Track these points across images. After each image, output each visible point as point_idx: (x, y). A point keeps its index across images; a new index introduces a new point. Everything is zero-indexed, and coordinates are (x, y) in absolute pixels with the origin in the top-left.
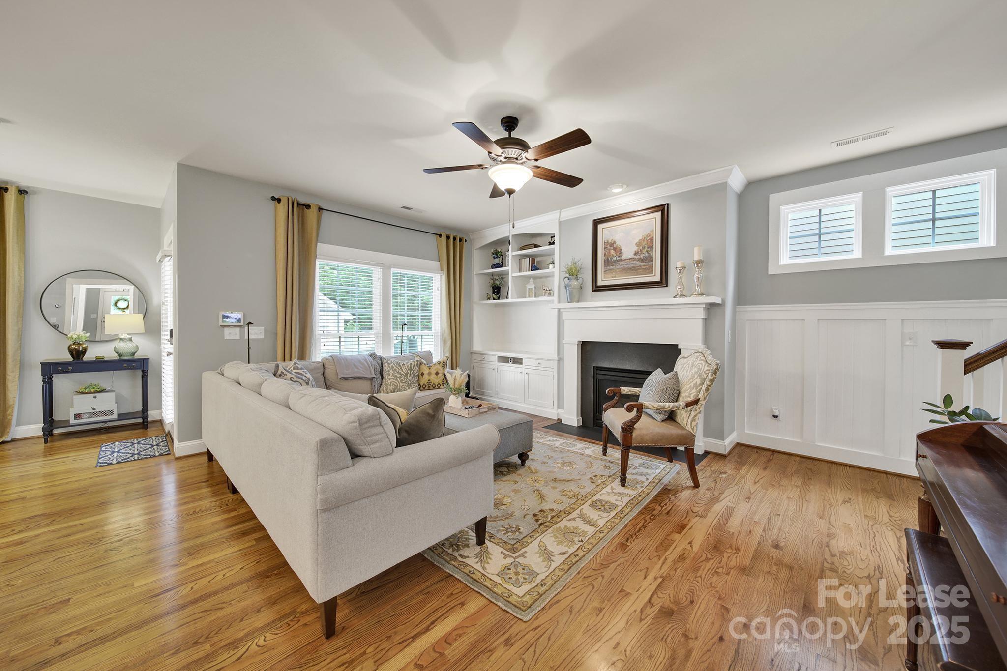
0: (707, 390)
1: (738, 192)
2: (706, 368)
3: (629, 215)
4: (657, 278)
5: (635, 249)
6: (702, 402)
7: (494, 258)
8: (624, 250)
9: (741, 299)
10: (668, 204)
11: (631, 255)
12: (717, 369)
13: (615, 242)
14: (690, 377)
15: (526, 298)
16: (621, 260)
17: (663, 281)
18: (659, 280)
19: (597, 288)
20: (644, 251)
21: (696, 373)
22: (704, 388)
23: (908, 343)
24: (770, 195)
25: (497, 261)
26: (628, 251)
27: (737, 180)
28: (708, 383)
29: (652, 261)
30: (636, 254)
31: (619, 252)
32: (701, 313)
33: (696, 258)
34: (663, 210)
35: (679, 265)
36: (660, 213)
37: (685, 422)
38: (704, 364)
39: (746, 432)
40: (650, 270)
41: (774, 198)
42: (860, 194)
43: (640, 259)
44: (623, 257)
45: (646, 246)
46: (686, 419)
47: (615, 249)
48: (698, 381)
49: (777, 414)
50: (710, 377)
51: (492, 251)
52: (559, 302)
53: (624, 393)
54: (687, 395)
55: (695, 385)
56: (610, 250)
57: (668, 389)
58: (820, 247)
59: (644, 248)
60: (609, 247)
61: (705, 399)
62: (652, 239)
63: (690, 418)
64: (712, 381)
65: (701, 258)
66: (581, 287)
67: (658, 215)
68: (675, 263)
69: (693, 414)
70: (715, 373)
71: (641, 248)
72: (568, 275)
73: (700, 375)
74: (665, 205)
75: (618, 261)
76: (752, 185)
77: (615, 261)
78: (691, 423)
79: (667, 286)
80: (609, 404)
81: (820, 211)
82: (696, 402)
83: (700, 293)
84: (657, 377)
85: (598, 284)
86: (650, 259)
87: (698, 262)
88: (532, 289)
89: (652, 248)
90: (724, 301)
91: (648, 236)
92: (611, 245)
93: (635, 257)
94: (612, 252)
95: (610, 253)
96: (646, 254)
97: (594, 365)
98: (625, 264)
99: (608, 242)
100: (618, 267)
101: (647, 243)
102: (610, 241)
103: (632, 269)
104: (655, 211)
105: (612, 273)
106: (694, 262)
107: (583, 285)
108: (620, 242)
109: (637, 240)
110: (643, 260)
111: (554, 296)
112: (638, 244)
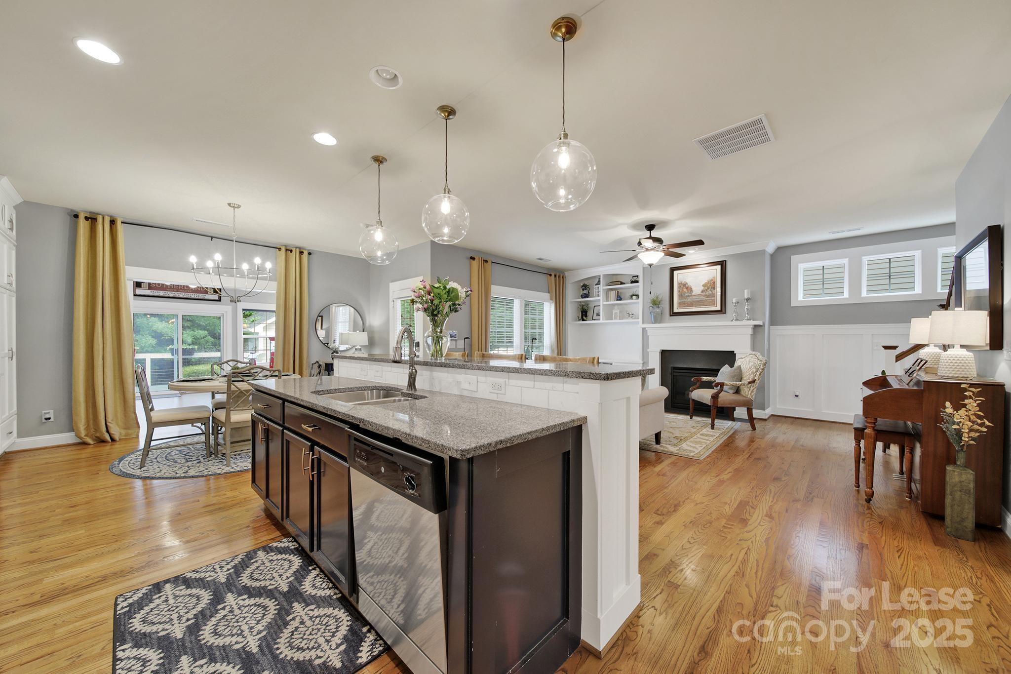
0: (760, 374)
1: (771, 253)
2: (759, 362)
3: (695, 266)
4: (719, 308)
5: (702, 288)
6: (757, 382)
7: (583, 290)
8: (694, 289)
9: (773, 322)
10: (725, 261)
11: (699, 292)
12: (766, 363)
13: (687, 283)
14: (748, 368)
15: (612, 319)
16: (691, 296)
17: (722, 311)
18: (720, 309)
19: (673, 314)
20: (708, 290)
21: (752, 365)
22: (758, 373)
23: (875, 348)
24: (792, 256)
25: (585, 292)
26: (697, 289)
27: (770, 249)
28: (761, 371)
29: (715, 297)
30: (702, 291)
31: (690, 289)
32: (750, 331)
33: (746, 297)
34: (723, 264)
35: (734, 300)
36: (720, 266)
37: (747, 394)
38: (757, 360)
39: (778, 407)
40: (713, 303)
41: (794, 258)
42: (847, 259)
43: (705, 296)
44: (693, 294)
45: (710, 287)
46: (747, 392)
47: (687, 288)
48: (754, 370)
49: (797, 394)
50: (762, 367)
51: (582, 285)
52: (643, 323)
53: (704, 380)
54: (747, 378)
55: (752, 373)
56: (683, 288)
57: (735, 376)
58: (823, 289)
59: (708, 288)
60: (682, 287)
61: (759, 379)
62: (714, 283)
63: (750, 391)
64: (763, 369)
65: (750, 297)
66: (662, 313)
67: (719, 267)
68: (731, 299)
69: (752, 388)
70: (765, 365)
71: (706, 288)
72: (651, 305)
73: (755, 367)
74: (723, 261)
75: (689, 296)
76: (779, 249)
77: (687, 296)
78: (751, 394)
79: (725, 313)
80: (694, 387)
81: (823, 267)
82: (754, 381)
83: (749, 318)
84: (726, 369)
85: (675, 311)
86: (713, 295)
87: (748, 300)
88: (617, 313)
89: (714, 288)
90: (764, 323)
91: (712, 280)
92: (684, 286)
93: (702, 294)
94: (685, 290)
95: (683, 290)
96: (710, 292)
97: (672, 366)
98: (694, 298)
99: (681, 283)
100: (689, 300)
101: (711, 285)
102: (683, 283)
103: (698, 301)
104: (716, 265)
105: (685, 304)
106: (744, 299)
107: (658, 312)
108: (692, 283)
109: (703, 283)
110: (708, 296)
111: (639, 319)
112: (704, 285)
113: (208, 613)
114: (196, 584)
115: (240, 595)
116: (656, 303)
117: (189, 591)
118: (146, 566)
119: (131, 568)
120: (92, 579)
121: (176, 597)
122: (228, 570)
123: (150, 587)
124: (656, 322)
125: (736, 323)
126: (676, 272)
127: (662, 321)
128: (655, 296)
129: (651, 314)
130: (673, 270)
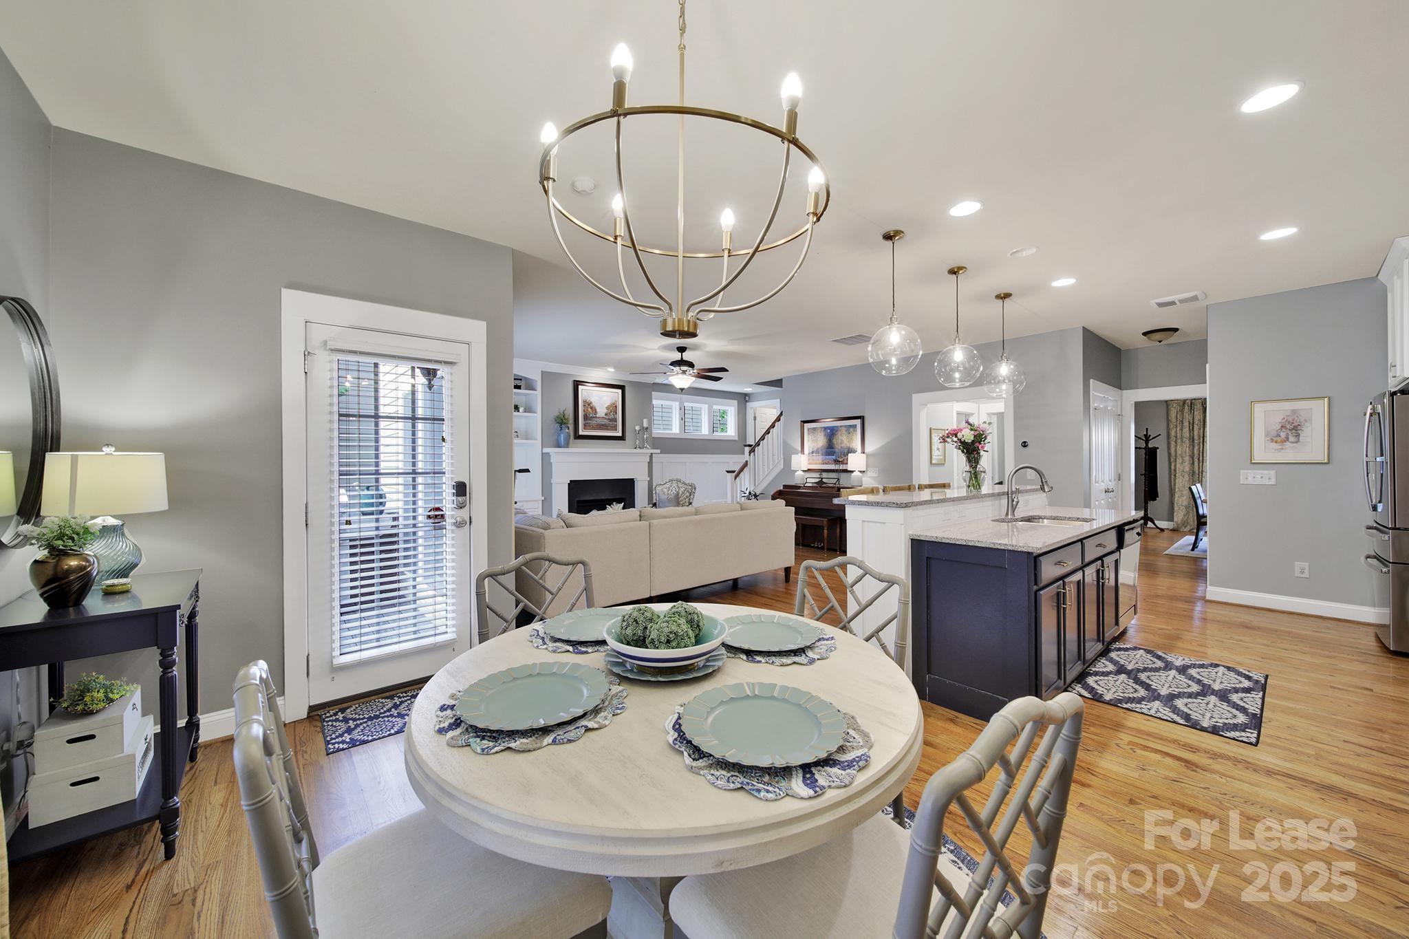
4: (620, 434)
5: (605, 411)
8: (598, 410)
10: (625, 385)
11: (603, 415)
13: (591, 403)
16: (596, 417)
19: (578, 437)
20: (611, 414)
26: (601, 412)
29: (617, 422)
30: (606, 414)
31: (595, 410)
32: (647, 459)
33: (645, 426)
40: (615, 428)
43: (609, 419)
44: (598, 416)
45: (613, 411)
47: (591, 408)
52: (542, 446)
56: (587, 407)
59: (611, 412)
62: (616, 407)
68: (631, 425)
71: (609, 411)
74: (623, 386)
75: (594, 417)
77: (592, 417)
79: (626, 440)
83: (647, 446)
86: (615, 420)
89: (616, 412)
91: (614, 404)
92: (588, 404)
93: (605, 417)
94: (590, 410)
95: (588, 410)
96: (613, 416)
97: (577, 499)
98: (600, 421)
99: (586, 401)
100: (593, 422)
101: (612, 408)
103: (602, 425)
104: (618, 388)
105: (590, 426)
106: (643, 428)
107: (568, 433)
108: (595, 403)
109: (606, 406)
110: (611, 420)
111: (536, 439)
112: (608, 408)
113: (1186, 695)
114: (1180, 713)
115: (1155, 690)
116: (561, 421)
117: (1190, 712)
118: (1219, 756)
119: (1235, 765)
120: (1286, 782)
121: (1203, 715)
122: (1146, 705)
123: (1221, 733)
124: (559, 446)
125: (638, 450)
126: (580, 387)
127: (567, 446)
128: (562, 413)
129: (559, 435)
130: (577, 384)
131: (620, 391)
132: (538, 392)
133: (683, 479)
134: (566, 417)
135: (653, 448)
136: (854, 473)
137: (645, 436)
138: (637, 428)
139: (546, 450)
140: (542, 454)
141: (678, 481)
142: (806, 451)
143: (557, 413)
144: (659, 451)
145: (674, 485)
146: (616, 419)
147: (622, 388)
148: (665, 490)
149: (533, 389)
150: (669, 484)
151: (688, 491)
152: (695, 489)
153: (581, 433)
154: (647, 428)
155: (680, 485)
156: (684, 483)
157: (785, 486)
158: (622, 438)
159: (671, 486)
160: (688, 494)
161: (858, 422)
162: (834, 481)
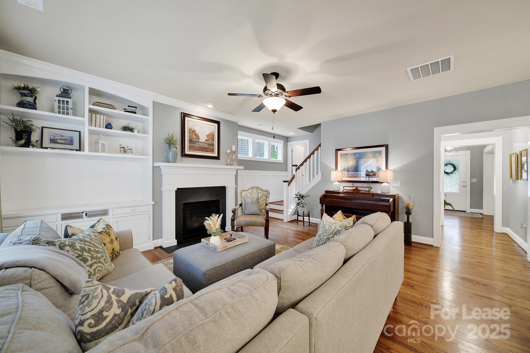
3: (203, 119)
4: (216, 155)
5: (206, 138)
8: (200, 137)
10: (220, 122)
11: (204, 141)
13: (195, 131)
16: (199, 142)
19: (184, 155)
26: (203, 138)
29: (214, 146)
30: (206, 140)
31: (198, 137)
32: (235, 173)
40: (213, 150)
43: (208, 144)
44: (200, 141)
47: (195, 135)
58: (242, 151)
59: (210, 139)
60: (192, 133)
62: (213, 136)
71: (208, 138)
75: (197, 142)
77: (195, 142)
79: (220, 160)
81: (242, 140)
83: (234, 164)
89: (213, 140)
91: (212, 133)
92: (192, 132)
93: (206, 142)
94: (194, 136)
95: (192, 136)
96: (211, 142)
97: (184, 202)
98: (202, 145)
99: (191, 129)
100: (197, 145)
101: (211, 136)
102: (192, 129)
103: (204, 148)
104: (215, 122)
105: (194, 148)
106: (232, 151)
107: (175, 151)
108: (198, 131)
109: (207, 134)
110: (210, 145)
111: (148, 156)
112: (207, 136)
116: (170, 142)
124: (168, 161)
125: (229, 167)
126: (187, 119)
127: (174, 161)
128: (171, 135)
129: (168, 153)
130: (184, 116)
131: (216, 125)
132: (150, 118)
133: (261, 187)
134: (174, 139)
135: (239, 165)
136: (383, 184)
137: (233, 157)
138: (228, 151)
139: (156, 164)
140: (153, 167)
141: (258, 188)
142: (339, 168)
143: (166, 136)
144: (242, 167)
145: (255, 191)
146: (213, 144)
147: (218, 123)
148: (248, 195)
149: (147, 115)
150: (251, 190)
151: (264, 195)
152: (269, 194)
153: (187, 152)
154: (235, 152)
155: (259, 191)
156: (261, 190)
157: (326, 192)
158: (218, 158)
159: (253, 192)
160: (265, 198)
161: (383, 149)
162: (367, 189)
